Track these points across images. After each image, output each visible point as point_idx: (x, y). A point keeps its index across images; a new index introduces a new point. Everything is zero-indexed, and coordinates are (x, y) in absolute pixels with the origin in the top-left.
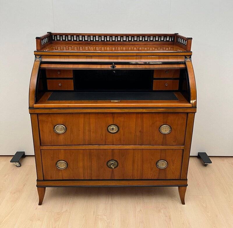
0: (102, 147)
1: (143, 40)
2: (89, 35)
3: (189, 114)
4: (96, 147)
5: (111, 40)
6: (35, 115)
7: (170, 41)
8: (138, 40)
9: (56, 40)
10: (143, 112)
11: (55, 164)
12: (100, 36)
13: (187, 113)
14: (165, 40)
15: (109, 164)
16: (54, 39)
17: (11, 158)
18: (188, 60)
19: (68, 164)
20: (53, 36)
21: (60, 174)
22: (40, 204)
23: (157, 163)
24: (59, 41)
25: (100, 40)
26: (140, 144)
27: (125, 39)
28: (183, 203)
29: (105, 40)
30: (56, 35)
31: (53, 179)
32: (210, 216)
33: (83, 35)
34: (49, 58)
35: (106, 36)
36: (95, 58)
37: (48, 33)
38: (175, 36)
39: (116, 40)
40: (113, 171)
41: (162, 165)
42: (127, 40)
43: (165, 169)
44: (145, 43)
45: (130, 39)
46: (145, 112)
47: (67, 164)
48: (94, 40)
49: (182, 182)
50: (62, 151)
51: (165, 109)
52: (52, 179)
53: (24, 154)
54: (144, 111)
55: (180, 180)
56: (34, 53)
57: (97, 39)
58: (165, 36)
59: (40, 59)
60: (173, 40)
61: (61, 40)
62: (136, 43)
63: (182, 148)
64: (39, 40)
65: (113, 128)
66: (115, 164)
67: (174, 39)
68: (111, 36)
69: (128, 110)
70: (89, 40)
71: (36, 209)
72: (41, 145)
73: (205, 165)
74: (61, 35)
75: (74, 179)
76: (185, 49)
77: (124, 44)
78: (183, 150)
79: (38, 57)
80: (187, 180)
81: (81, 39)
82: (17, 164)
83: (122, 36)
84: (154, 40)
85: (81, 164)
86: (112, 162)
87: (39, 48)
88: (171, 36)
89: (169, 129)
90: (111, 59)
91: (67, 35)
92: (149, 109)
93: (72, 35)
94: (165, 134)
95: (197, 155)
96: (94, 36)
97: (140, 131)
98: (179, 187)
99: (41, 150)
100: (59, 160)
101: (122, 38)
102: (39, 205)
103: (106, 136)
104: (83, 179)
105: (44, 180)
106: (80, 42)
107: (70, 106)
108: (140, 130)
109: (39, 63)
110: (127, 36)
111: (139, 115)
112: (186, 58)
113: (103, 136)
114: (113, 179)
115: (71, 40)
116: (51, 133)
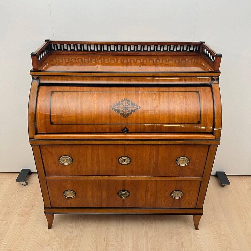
0: (112, 178)
1: (162, 50)
2: (96, 44)
3: (211, 147)
4: (106, 178)
5: (122, 50)
7: (194, 50)
8: (155, 50)
9: (56, 49)
10: (159, 144)
11: (62, 193)
12: (109, 44)
13: (209, 146)
14: (188, 50)
15: (120, 194)
16: (53, 48)
18: (215, 82)
20: (53, 45)
21: (69, 202)
22: (50, 228)
23: (171, 194)
24: (60, 52)
25: (109, 50)
26: (154, 175)
27: (139, 49)
28: (197, 228)
29: (116, 50)
30: (56, 43)
32: (224, 243)
33: (89, 44)
34: (49, 79)
35: (116, 44)
37: (46, 41)
38: (201, 46)
39: (129, 50)
41: (177, 195)
42: (142, 50)
43: (180, 200)
44: (164, 53)
45: (146, 49)
46: (161, 144)
47: (75, 193)
48: (102, 50)
49: (198, 211)
50: (69, 181)
51: (184, 141)
52: (60, 207)
53: (30, 171)
56: (31, 73)
57: (106, 49)
58: (189, 45)
59: (38, 80)
60: (197, 50)
61: (62, 49)
62: (153, 53)
63: (200, 180)
64: (35, 57)
65: (124, 160)
66: (126, 194)
67: (199, 49)
68: (122, 44)
69: (141, 142)
70: (96, 50)
71: (46, 233)
72: (45, 176)
73: (223, 186)
74: (62, 44)
75: (83, 207)
76: (212, 67)
77: (138, 55)
79: (35, 77)
80: (203, 209)
81: (86, 48)
82: (24, 183)
83: (136, 44)
84: (175, 50)
85: (90, 194)
86: (123, 192)
87: (36, 67)
88: (195, 45)
89: (187, 161)
91: (69, 44)
92: (166, 141)
93: (75, 44)
94: (182, 167)
95: (215, 174)
96: (102, 44)
97: (154, 163)
98: (194, 215)
99: (46, 180)
100: (67, 189)
101: (136, 47)
102: (48, 229)
103: (116, 167)
104: (92, 207)
105: (52, 208)
106: (85, 53)
108: (154, 162)
109: (37, 85)
110: (142, 44)
111: (155, 147)
112: (212, 79)
113: (113, 167)
114: (124, 207)
115: (74, 50)
116: (56, 164)
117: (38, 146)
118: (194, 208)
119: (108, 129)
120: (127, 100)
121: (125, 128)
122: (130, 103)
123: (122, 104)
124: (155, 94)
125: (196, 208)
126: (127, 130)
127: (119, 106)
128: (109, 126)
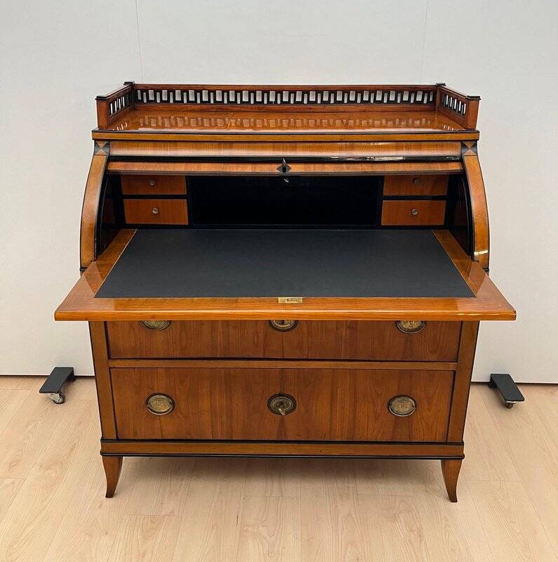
1: (359, 101)
2: (225, 90)
5: (279, 102)
7: (425, 102)
8: (346, 101)
9: (145, 101)
11: (144, 402)
12: (252, 90)
14: (412, 101)
15: (273, 404)
16: (140, 98)
17: (42, 383)
18: (470, 152)
19: (175, 401)
20: (139, 91)
21: (157, 425)
22: (110, 494)
23: (389, 404)
24: (152, 104)
25: (252, 102)
26: (348, 357)
27: (312, 99)
28: (453, 498)
29: (265, 102)
30: (145, 89)
31: (140, 438)
32: (518, 531)
33: (212, 90)
34: (128, 147)
35: (266, 90)
36: (239, 148)
37: (126, 83)
38: (438, 91)
39: (292, 102)
40: (282, 421)
41: (403, 407)
42: (319, 101)
43: (409, 418)
44: (363, 107)
45: (326, 99)
47: (173, 403)
48: (239, 102)
49: (451, 450)
50: (161, 371)
52: (137, 438)
53: (73, 373)
55: (446, 443)
56: (93, 135)
57: (245, 99)
58: (413, 90)
59: (107, 150)
60: (431, 100)
61: (158, 101)
62: (341, 107)
63: (452, 368)
64: (104, 104)
66: (288, 405)
67: (434, 98)
68: (279, 90)
70: (226, 102)
71: (101, 506)
72: (109, 358)
73: (508, 406)
74: (158, 89)
75: (189, 438)
76: (462, 125)
77: (311, 110)
78: (455, 371)
79: (101, 144)
80: (462, 443)
81: (205, 99)
82: (57, 397)
83: (306, 90)
84: (385, 101)
85: (205, 404)
86: (280, 399)
87: (104, 124)
88: (426, 90)
90: (279, 149)
91: (171, 89)
93: (185, 89)
94: (410, 335)
95: (488, 381)
96: (239, 90)
97: (349, 327)
98: (444, 460)
99: (110, 368)
100: (153, 393)
101: (306, 95)
102: (106, 497)
103: (266, 336)
104: (211, 438)
105: (118, 440)
106: (204, 106)
109: (104, 159)
110: (319, 90)
112: (464, 146)
113: (258, 336)
114: (284, 439)
115: (182, 101)
118: (443, 441)
125: (449, 441)
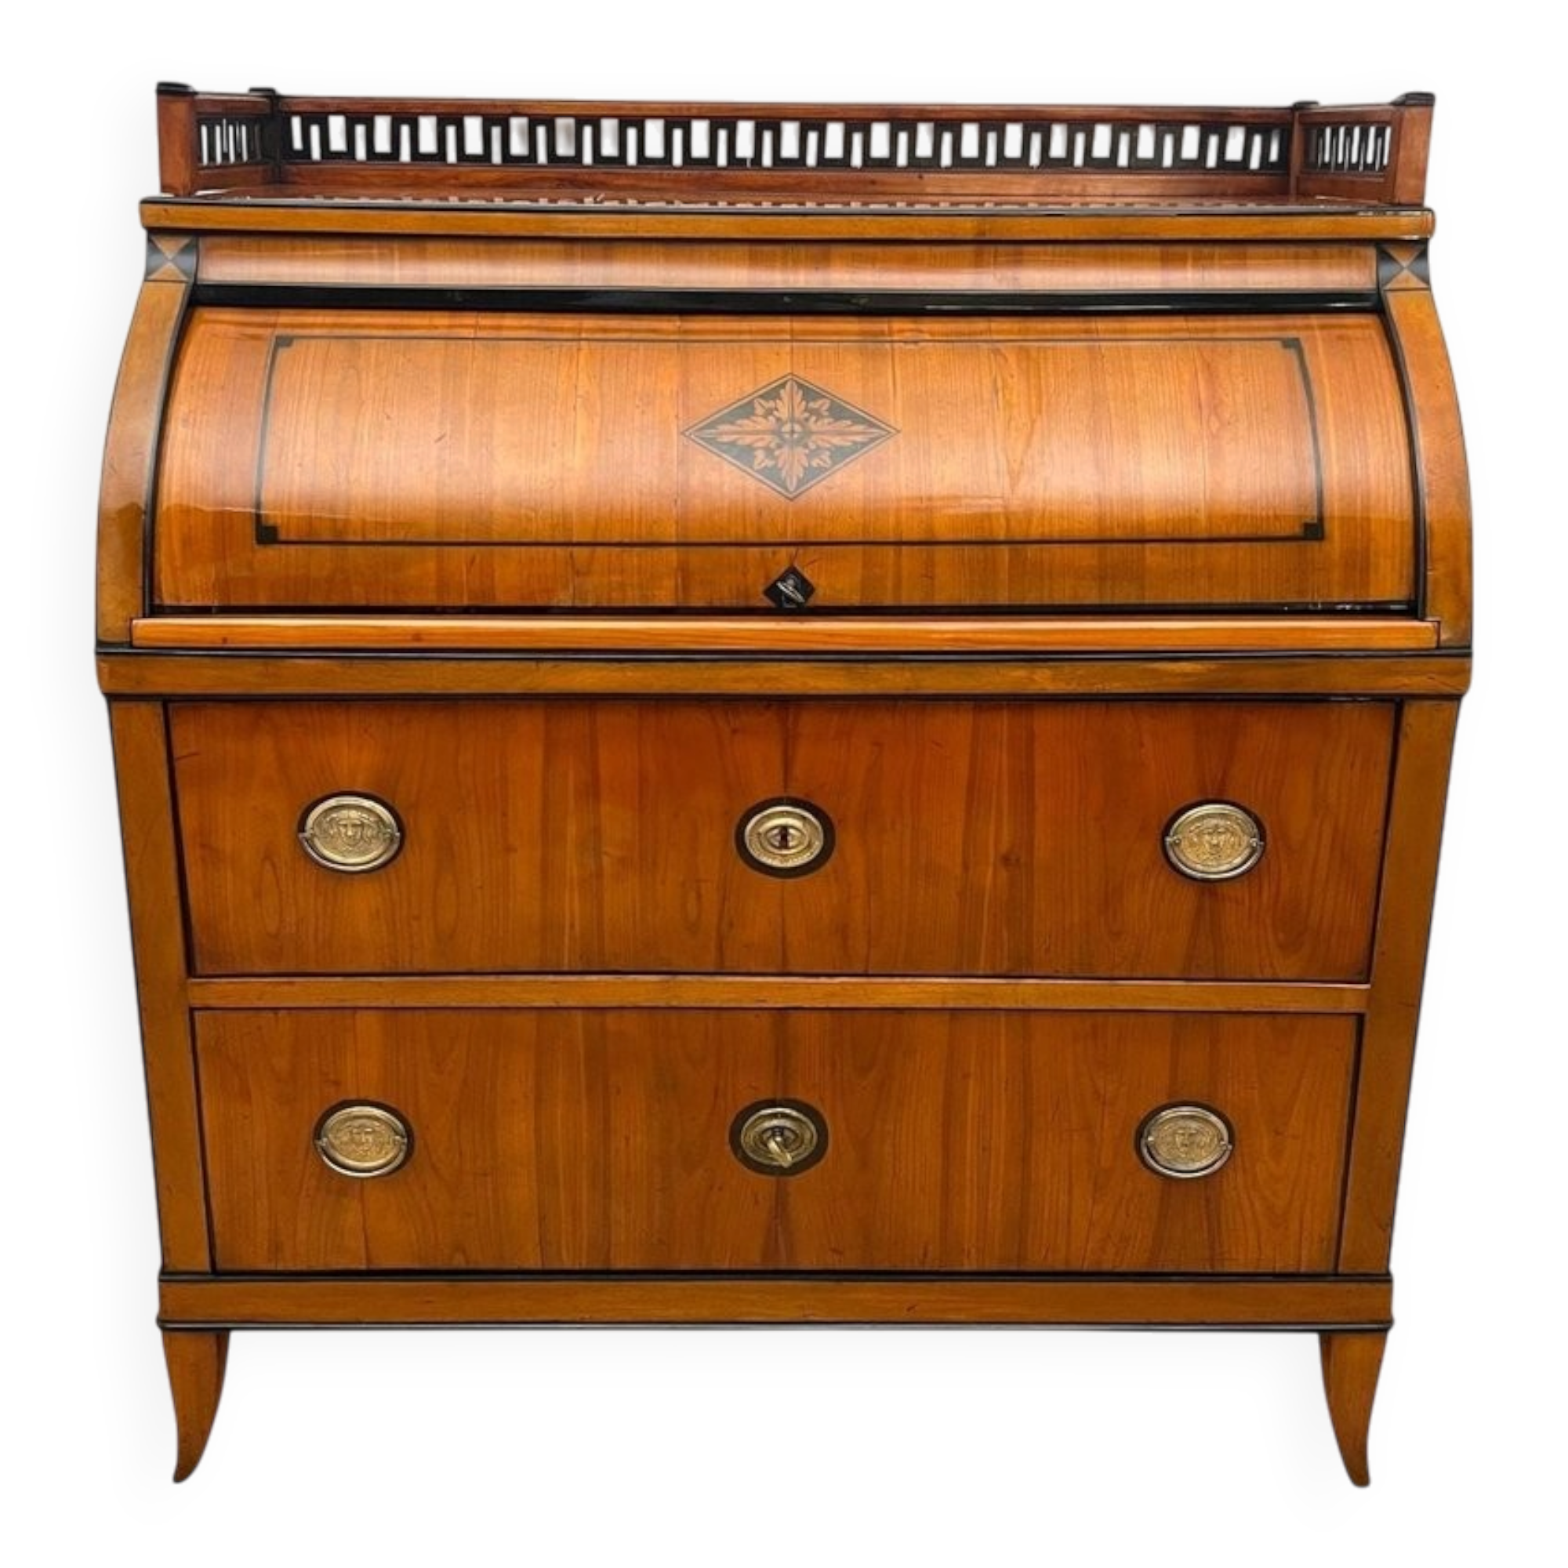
0: (694, 991)
3: (1412, 715)
4: (643, 989)
6: (144, 708)
10: (1033, 689)
11: (307, 1131)
13: (1397, 703)
15: (748, 1137)
19: (416, 1133)
21: (352, 1217)
23: (1140, 1135)
26: (1004, 968)
31: (291, 1267)
35: (722, 117)
40: (780, 1206)
41: (1189, 1144)
43: (1207, 1185)
47: (409, 1134)
50: (366, 1021)
51: (1212, 665)
52: (280, 1267)
54: (1043, 680)
55: (1336, 1276)
59: (189, 261)
63: (1351, 1005)
65: (784, 830)
66: (799, 1138)
68: (767, 117)
69: (907, 675)
72: (191, 970)
75: (459, 1262)
78: (1360, 1018)
79: (170, 246)
80: (1389, 1275)
85: (519, 1134)
86: (775, 1116)
87: (181, 178)
89: (1248, 840)
92: (1082, 669)
94: (1207, 886)
96: (643, 126)
97: (1006, 860)
99: (192, 1010)
100: (341, 1098)
103: (724, 899)
104: (533, 1262)
105: (217, 1273)
107: (431, 633)
108: (1004, 847)
111: (1003, 723)
113: (699, 896)
114: (783, 1266)
116: (274, 866)
117: (159, 709)
118: (1322, 1269)
119: (669, 583)
120: (800, 386)
121: (792, 571)
122: (823, 405)
123: (769, 412)
124: (997, 352)
125: (1341, 1269)
126: (805, 587)
127: (746, 422)
128: (673, 554)
